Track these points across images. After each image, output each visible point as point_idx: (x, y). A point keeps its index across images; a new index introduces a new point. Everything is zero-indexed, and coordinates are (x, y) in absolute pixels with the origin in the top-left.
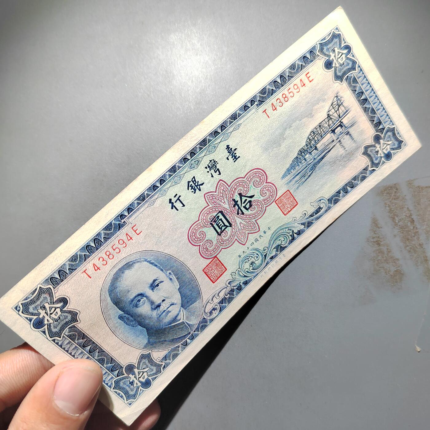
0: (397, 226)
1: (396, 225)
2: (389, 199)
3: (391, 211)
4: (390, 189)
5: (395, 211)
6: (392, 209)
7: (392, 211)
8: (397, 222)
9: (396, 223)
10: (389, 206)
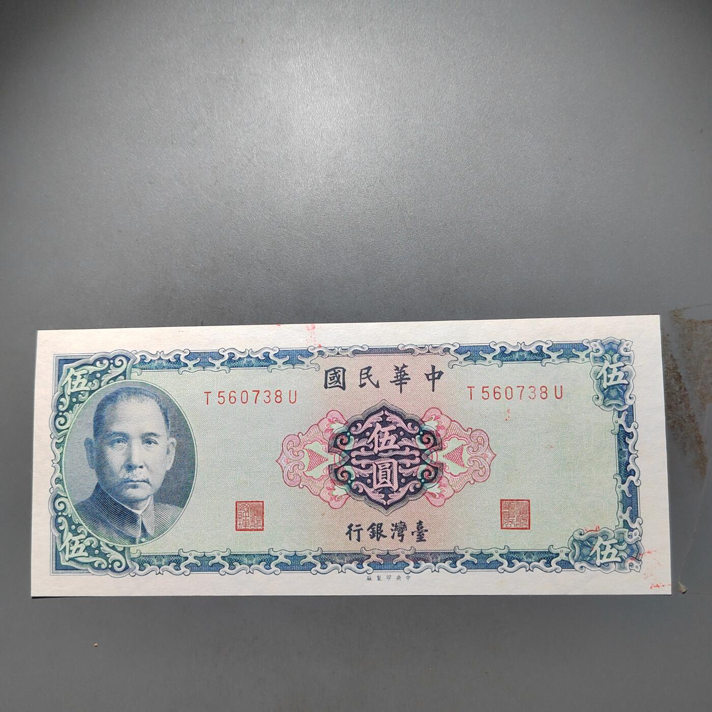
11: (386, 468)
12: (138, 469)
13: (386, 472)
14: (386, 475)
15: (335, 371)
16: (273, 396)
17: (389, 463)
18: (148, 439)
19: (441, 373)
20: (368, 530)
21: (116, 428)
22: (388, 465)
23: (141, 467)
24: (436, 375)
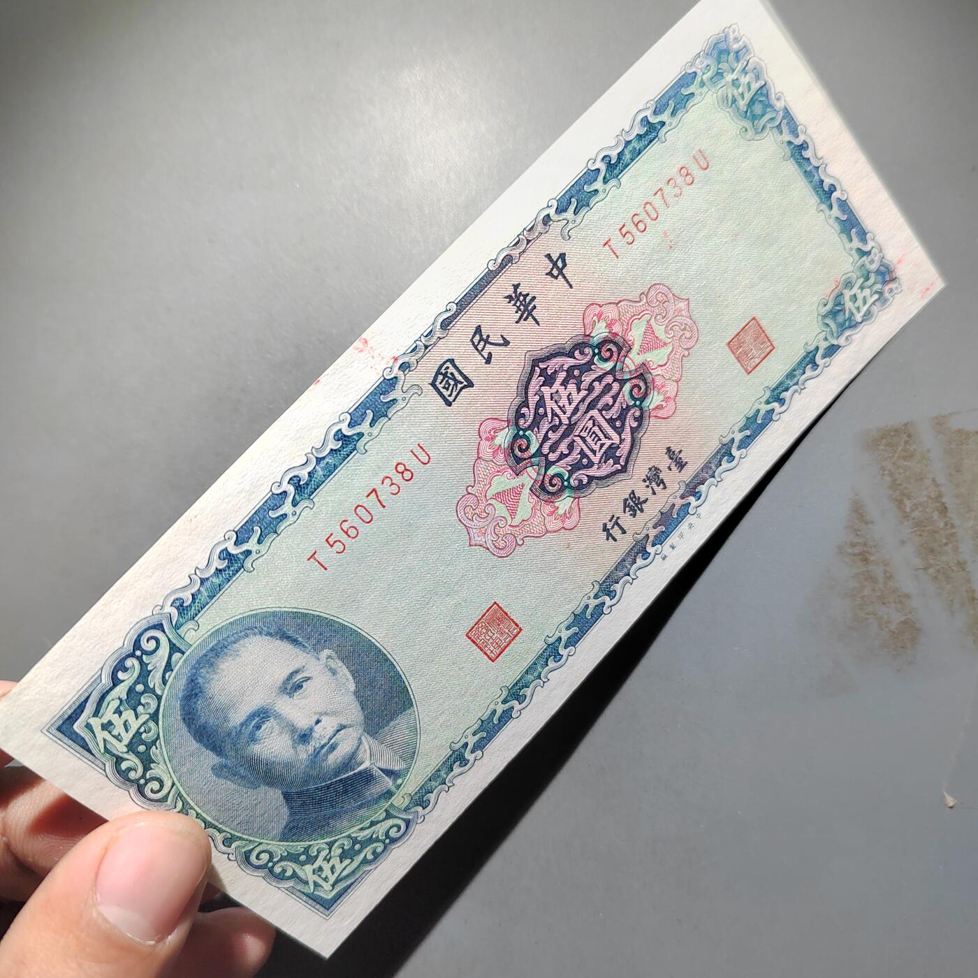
0: (908, 520)
1: (906, 516)
2: (891, 458)
3: (894, 485)
4: (894, 436)
5: (904, 486)
6: (896, 480)
7: (899, 485)
8: (908, 510)
9: (906, 512)
10: (891, 474)
11: (591, 429)
12: (317, 728)
13: (594, 433)
14: (597, 435)
15: (441, 374)
16: (397, 479)
17: (590, 419)
18: (292, 686)
19: (562, 256)
20: (625, 512)
21: (237, 717)
22: (590, 424)
23: (318, 722)
24: (560, 264)
